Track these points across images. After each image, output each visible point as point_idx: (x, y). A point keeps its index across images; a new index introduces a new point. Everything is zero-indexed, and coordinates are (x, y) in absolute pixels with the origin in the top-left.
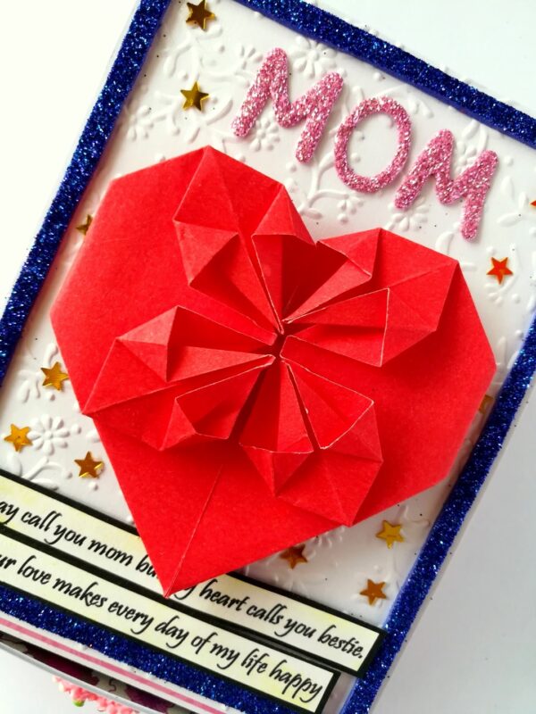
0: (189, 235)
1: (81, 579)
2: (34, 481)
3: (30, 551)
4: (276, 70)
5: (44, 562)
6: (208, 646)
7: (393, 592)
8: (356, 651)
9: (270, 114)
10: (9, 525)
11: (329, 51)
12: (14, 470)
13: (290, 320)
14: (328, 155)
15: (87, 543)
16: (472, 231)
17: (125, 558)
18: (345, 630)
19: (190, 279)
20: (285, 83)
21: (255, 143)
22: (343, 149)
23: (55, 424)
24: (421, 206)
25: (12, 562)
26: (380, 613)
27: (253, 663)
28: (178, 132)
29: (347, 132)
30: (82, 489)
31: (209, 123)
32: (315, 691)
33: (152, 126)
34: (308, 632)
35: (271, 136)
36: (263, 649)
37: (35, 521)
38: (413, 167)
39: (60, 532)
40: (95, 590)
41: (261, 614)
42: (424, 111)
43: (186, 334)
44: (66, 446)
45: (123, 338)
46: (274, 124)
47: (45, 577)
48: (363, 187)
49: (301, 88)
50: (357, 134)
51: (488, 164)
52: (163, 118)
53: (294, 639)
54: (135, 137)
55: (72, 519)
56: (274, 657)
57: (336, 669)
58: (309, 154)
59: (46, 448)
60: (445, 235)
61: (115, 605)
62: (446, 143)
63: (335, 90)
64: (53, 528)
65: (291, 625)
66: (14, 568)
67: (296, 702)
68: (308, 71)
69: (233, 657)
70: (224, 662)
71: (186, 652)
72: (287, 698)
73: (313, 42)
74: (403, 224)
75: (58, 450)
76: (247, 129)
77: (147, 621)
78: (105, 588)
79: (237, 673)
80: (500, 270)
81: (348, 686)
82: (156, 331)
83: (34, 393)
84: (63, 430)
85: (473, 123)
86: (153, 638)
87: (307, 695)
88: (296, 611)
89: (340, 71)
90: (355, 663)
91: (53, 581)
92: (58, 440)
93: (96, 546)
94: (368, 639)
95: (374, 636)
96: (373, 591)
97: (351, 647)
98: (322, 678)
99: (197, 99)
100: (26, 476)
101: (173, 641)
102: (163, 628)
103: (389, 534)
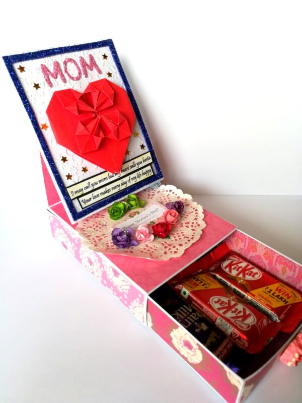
0: (70, 108)
1: (103, 190)
2: (79, 181)
3: (91, 194)
4: (45, 69)
5: (95, 193)
6: (131, 180)
7: (145, 144)
8: (149, 158)
9: (52, 79)
10: (84, 193)
11: (49, 58)
12: (74, 183)
13: (95, 108)
14: (67, 78)
15: (98, 182)
16: (100, 72)
17: (105, 179)
18: (145, 157)
19: (77, 114)
20: (48, 71)
21: (54, 86)
22: (69, 75)
23: (72, 168)
24: (89, 75)
25: (91, 198)
26: (146, 149)
27: (139, 176)
28: (40, 95)
29: (66, 71)
30: (88, 175)
31: (44, 89)
32: (150, 171)
33: (35, 98)
34: (141, 163)
35: (56, 83)
36: (138, 172)
37: (87, 188)
38: (81, 68)
39: (93, 185)
40: (107, 189)
41: (132, 167)
42: (73, 56)
43: (85, 124)
44: (78, 170)
45: (77, 134)
46: (54, 80)
47: (98, 195)
48: (78, 79)
49: (51, 69)
50: (68, 70)
51: (91, 58)
52: (35, 95)
53: (141, 166)
54: (34, 103)
55: (92, 181)
56: (140, 172)
57: (150, 164)
58: (65, 81)
59: (75, 174)
60: (97, 77)
61: (112, 188)
62: (82, 60)
63: (57, 65)
64: (91, 186)
65: (138, 164)
66: (92, 199)
67: (150, 175)
68: (49, 65)
69: (135, 178)
70: (135, 180)
71: (129, 185)
72: (148, 176)
73: (45, 58)
74: (89, 80)
75: (77, 172)
76: (51, 84)
77: (119, 186)
78: (108, 187)
79: (138, 180)
80: (110, 75)
81: (153, 165)
82: (80, 128)
83: (64, 166)
84: (75, 168)
85: (82, 51)
86: (123, 187)
87: (150, 173)
88: (136, 161)
89: (54, 60)
90: (151, 161)
91: (100, 195)
92: (76, 170)
93: (100, 181)
94: (149, 155)
95: (149, 153)
96: (142, 147)
97: (148, 159)
98: (149, 168)
99: (37, 86)
100: (77, 182)
101: (125, 185)
102: (122, 184)
103: (137, 135)
